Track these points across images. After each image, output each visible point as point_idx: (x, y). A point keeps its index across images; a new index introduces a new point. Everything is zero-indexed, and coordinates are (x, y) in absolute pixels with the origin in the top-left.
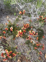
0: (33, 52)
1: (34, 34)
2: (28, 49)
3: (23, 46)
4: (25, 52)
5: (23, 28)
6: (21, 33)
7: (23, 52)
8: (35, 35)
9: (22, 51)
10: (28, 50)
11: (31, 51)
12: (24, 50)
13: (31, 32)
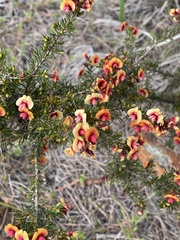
0: (162, 217)
1: (155, 124)
2: (129, 205)
3: (91, 191)
4: (109, 225)
5: (94, 95)
6: (92, 134)
7: (98, 226)
8: (161, 128)
9: (91, 223)
10: (124, 210)
11: (147, 212)
12: (99, 215)
13: (140, 114)
